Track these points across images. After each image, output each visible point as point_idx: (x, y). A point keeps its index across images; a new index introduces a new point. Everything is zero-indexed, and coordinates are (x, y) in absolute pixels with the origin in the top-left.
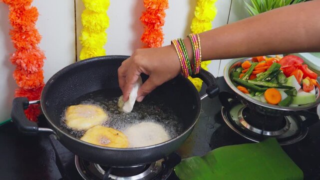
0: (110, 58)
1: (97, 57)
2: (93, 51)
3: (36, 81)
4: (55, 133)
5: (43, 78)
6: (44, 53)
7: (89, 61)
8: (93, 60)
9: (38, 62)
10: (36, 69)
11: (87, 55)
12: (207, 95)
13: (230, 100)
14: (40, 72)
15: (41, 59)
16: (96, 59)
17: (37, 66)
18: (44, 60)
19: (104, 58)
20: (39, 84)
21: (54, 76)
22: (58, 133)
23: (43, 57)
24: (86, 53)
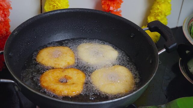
0: (72, 11)
1: (60, 10)
2: (57, 3)
3: (2, 30)
4: (16, 84)
5: (9, 27)
6: (10, 3)
7: (52, 13)
8: (56, 12)
9: (4, 12)
10: (2, 19)
11: (51, 6)
12: (165, 50)
13: (187, 52)
14: (6, 22)
15: (6, 9)
16: (59, 12)
17: (3, 15)
18: (10, 10)
19: (67, 11)
20: (5, 32)
21: (18, 27)
22: (19, 85)
23: (9, 7)
24: (50, 4)
